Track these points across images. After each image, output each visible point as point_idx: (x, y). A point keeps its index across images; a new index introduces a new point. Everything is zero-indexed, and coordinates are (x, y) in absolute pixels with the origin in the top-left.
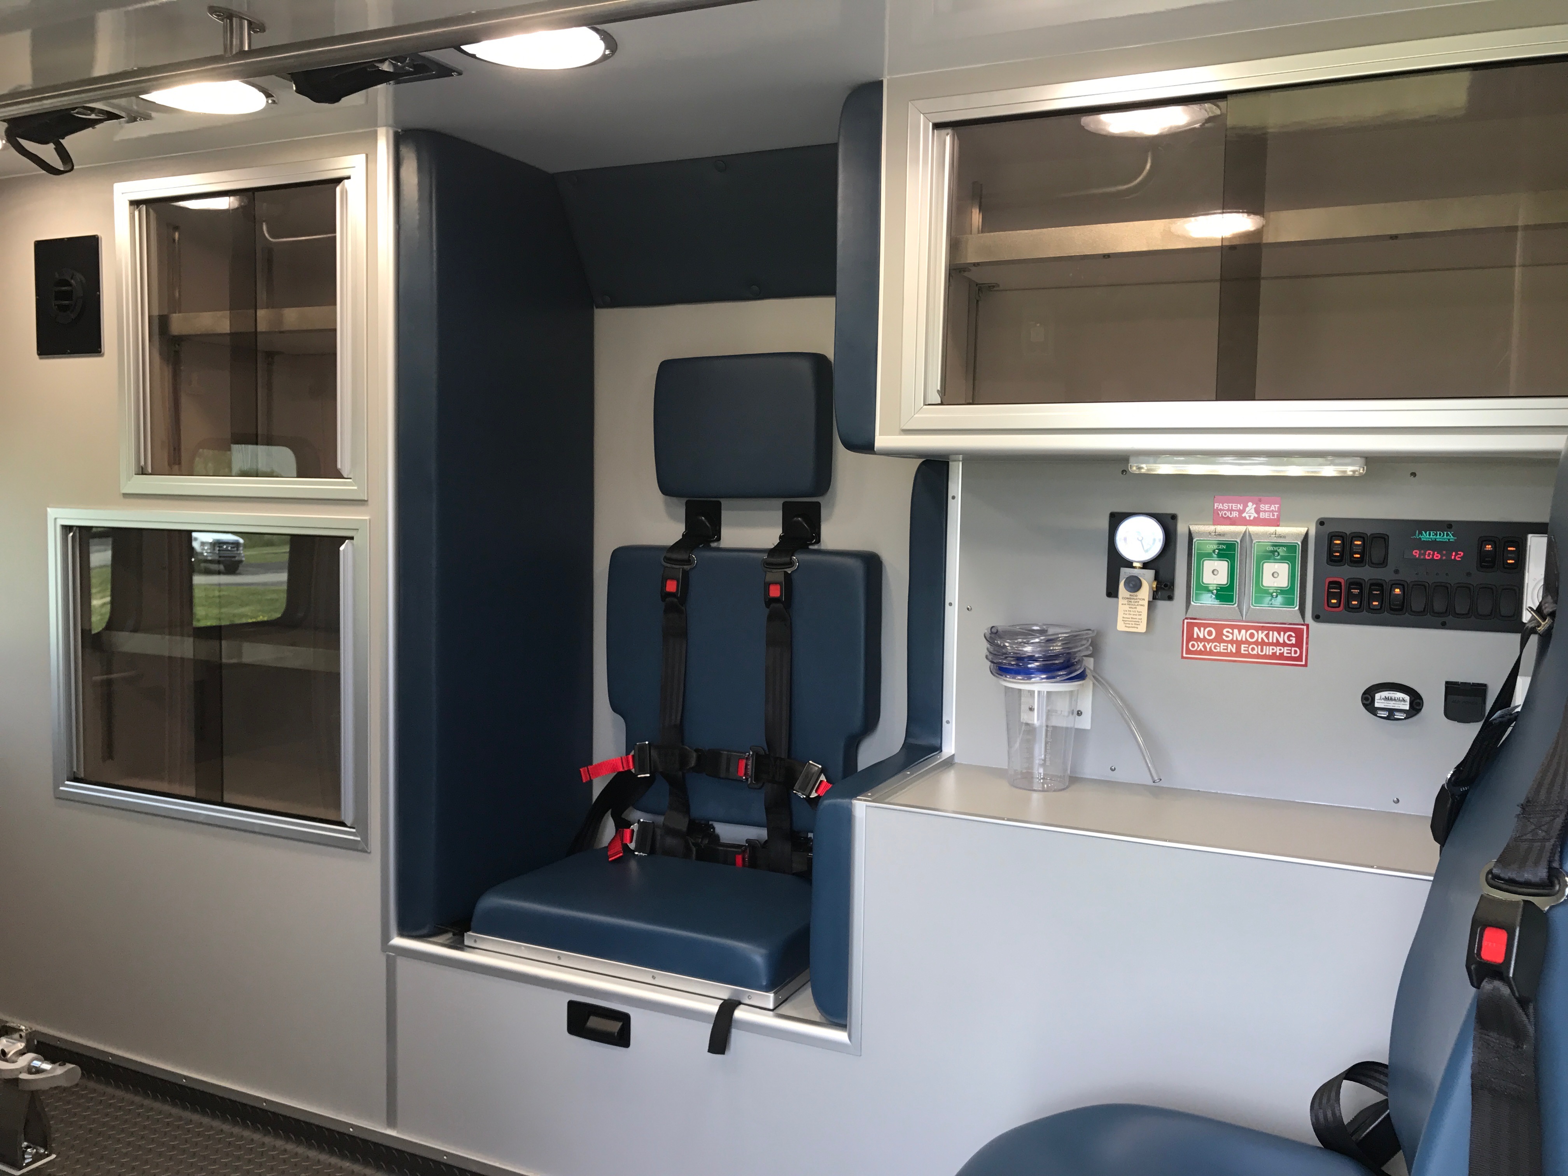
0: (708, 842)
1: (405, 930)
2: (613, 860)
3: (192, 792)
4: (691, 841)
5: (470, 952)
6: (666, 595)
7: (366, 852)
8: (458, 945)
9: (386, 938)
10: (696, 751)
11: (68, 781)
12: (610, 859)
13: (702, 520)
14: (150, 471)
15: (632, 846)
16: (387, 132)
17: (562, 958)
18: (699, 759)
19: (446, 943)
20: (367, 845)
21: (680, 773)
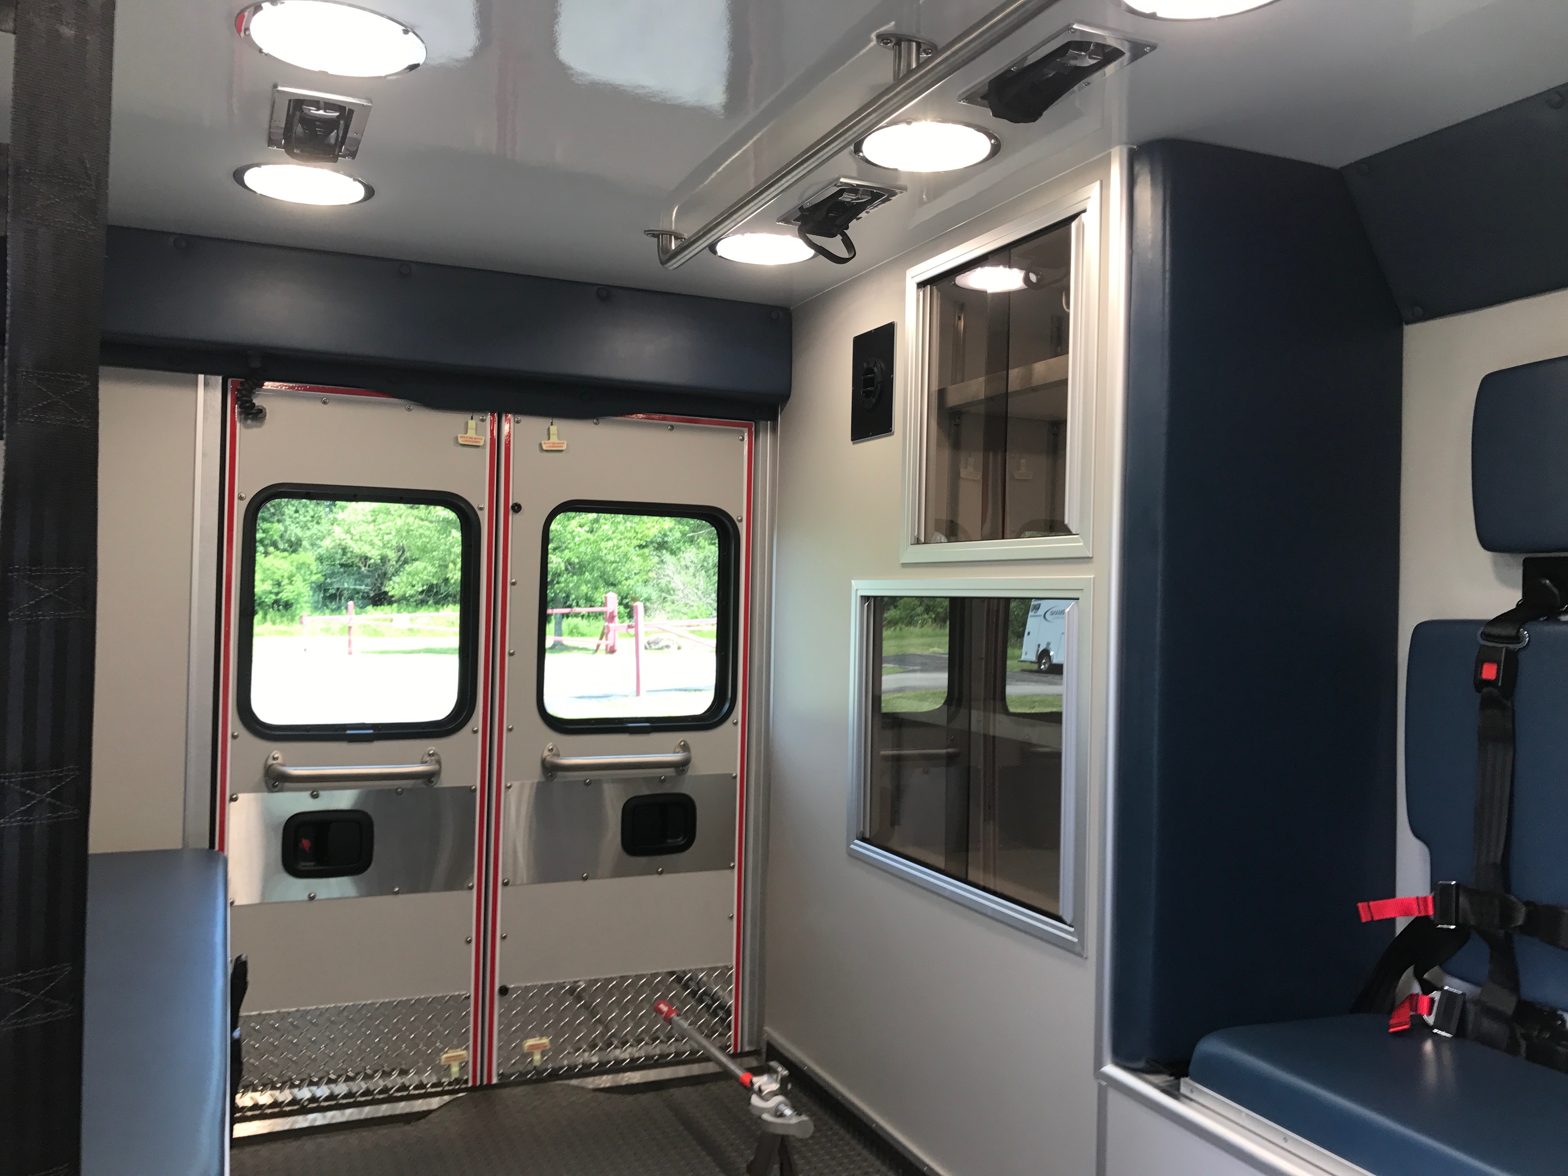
0: (1550, 1036)
1: (1122, 1059)
2: (1396, 1033)
3: (941, 863)
4: (1519, 1031)
5: (1184, 1103)
6: (1481, 684)
7: (1081, 956)
8: (1173, 1092)
9: (1099, 1064)
10: (1527, 904)
11: (857, 839)
12: (1392, 1030)
13: (1545, 585)
14: (923, 541)
15: (1430, 1020)
16: (1121, 151)
17: (1289, 1141)
18: (1529, 916)
19: (1162, 1085)
20: (1083, 949)
21: (1501, 933)
